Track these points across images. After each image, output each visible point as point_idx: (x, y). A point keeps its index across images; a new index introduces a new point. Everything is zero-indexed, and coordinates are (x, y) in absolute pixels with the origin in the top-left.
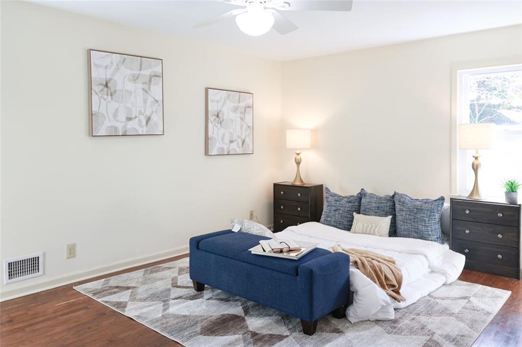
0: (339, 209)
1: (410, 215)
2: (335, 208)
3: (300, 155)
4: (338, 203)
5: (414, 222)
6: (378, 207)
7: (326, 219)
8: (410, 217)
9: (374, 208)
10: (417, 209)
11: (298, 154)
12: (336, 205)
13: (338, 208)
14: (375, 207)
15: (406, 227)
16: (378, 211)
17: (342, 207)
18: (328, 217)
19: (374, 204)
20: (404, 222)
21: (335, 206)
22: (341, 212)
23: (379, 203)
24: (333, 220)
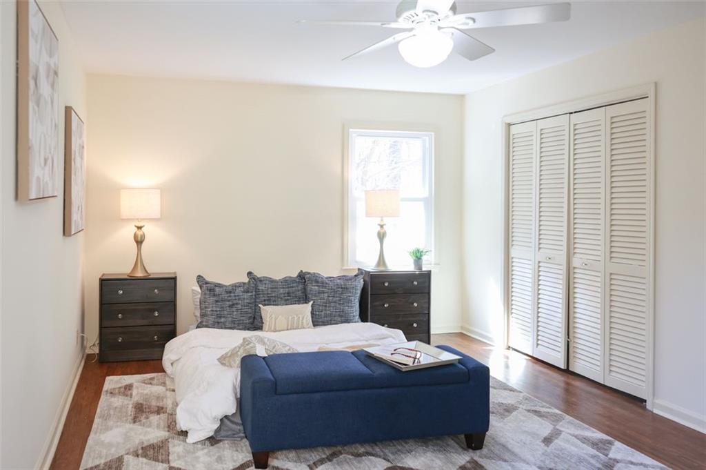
0: (237, 304)
1: (334, 297)
2: (231, 303)
3: (143, 229)
4: (232, 295)
5: (340, 304)
6: (288, 293)
7: (216, 320)
8: (335, 299)
9: (282, 295)
10: (342, 288)
11: (139, 228)
12: (229, 298)
13: (235, 302)
14: (284, 294)
15: (328, 312)
16: (289, 298)
17: (239, 299)
18: (220, 317)
19: (282, 290)
20: (326, 306)
21: (229, 301)
22: (239, 306)
23: (288, 288)
24: (230, 319)
